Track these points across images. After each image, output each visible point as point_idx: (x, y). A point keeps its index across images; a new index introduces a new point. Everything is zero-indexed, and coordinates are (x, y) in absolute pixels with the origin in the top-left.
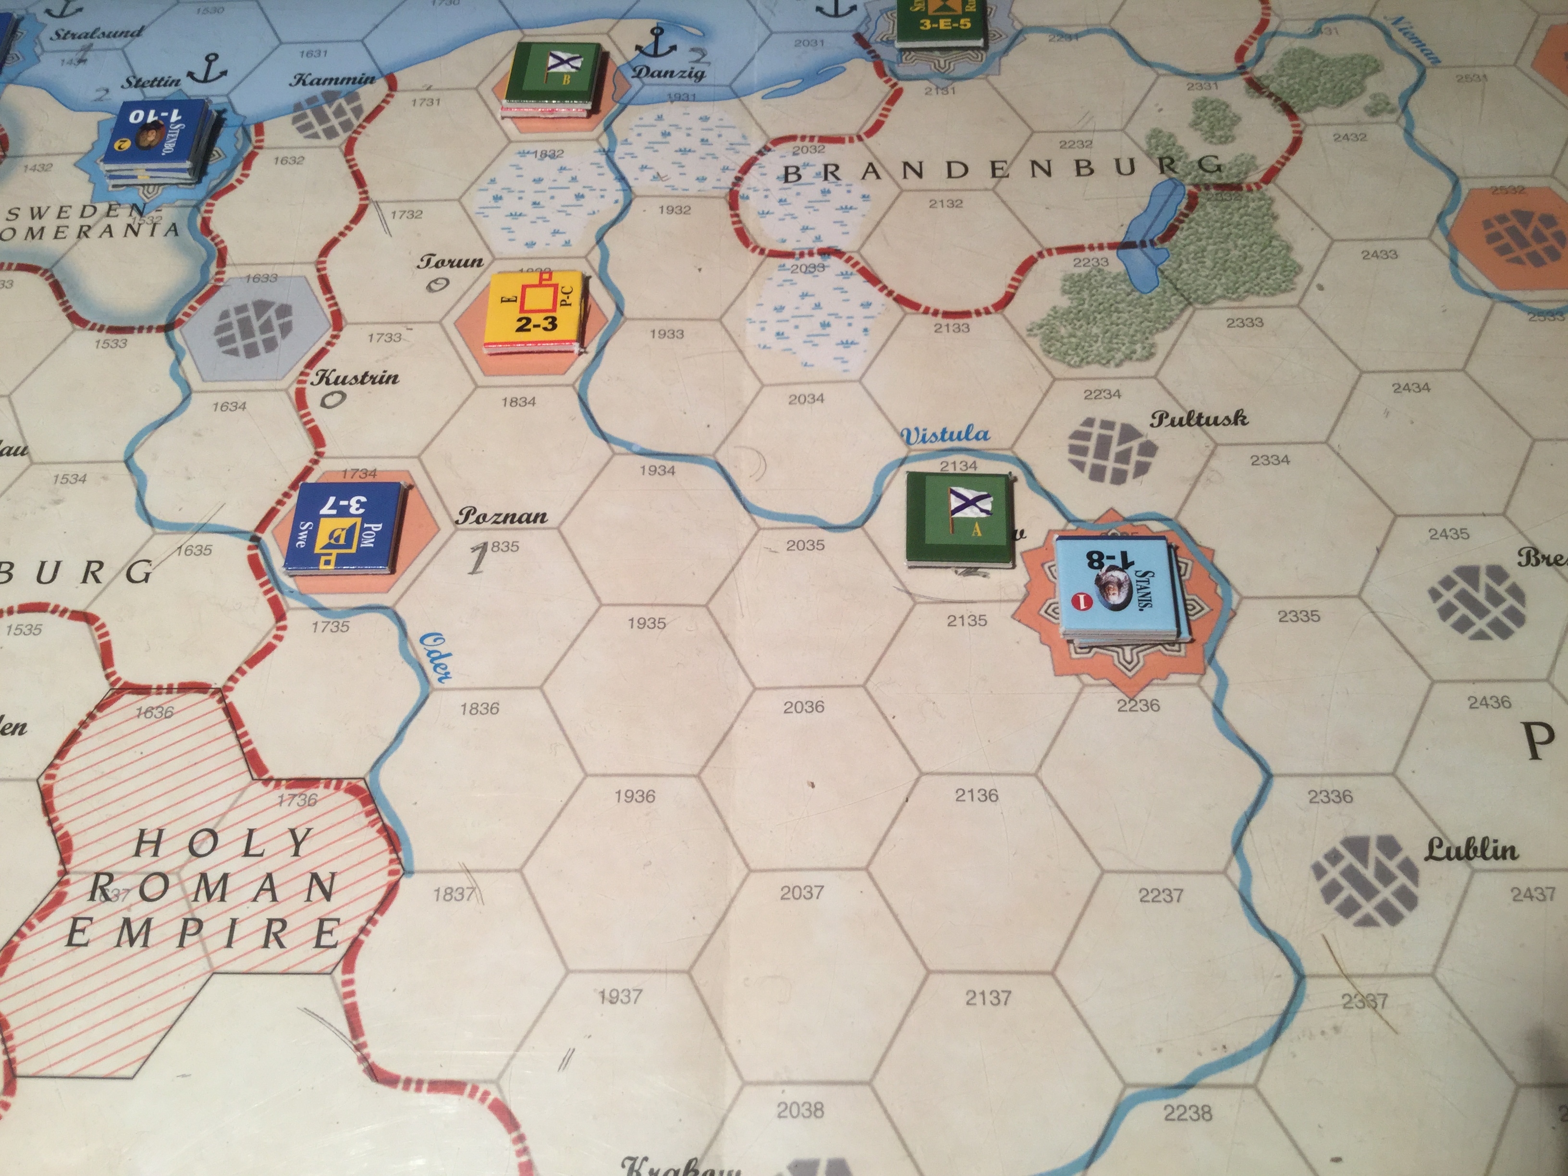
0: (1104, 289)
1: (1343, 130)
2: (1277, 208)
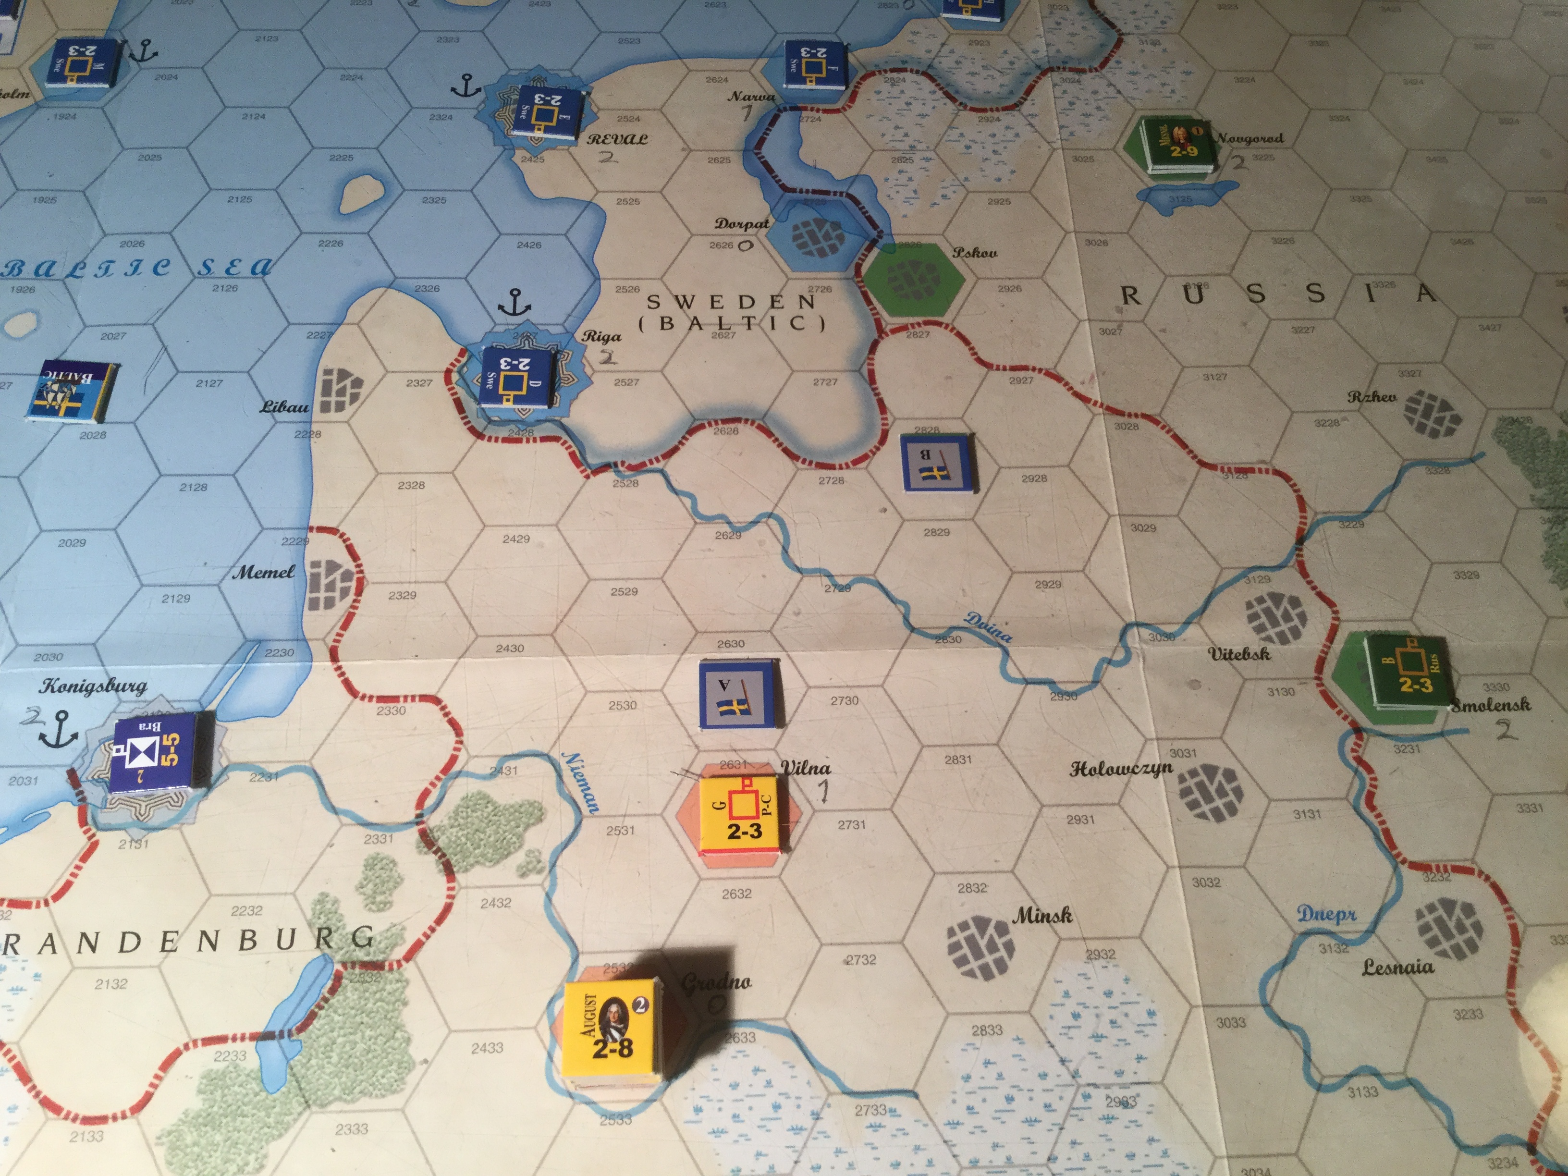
0: (236, 1088)
1: (491, 894)
2: (409, 993)
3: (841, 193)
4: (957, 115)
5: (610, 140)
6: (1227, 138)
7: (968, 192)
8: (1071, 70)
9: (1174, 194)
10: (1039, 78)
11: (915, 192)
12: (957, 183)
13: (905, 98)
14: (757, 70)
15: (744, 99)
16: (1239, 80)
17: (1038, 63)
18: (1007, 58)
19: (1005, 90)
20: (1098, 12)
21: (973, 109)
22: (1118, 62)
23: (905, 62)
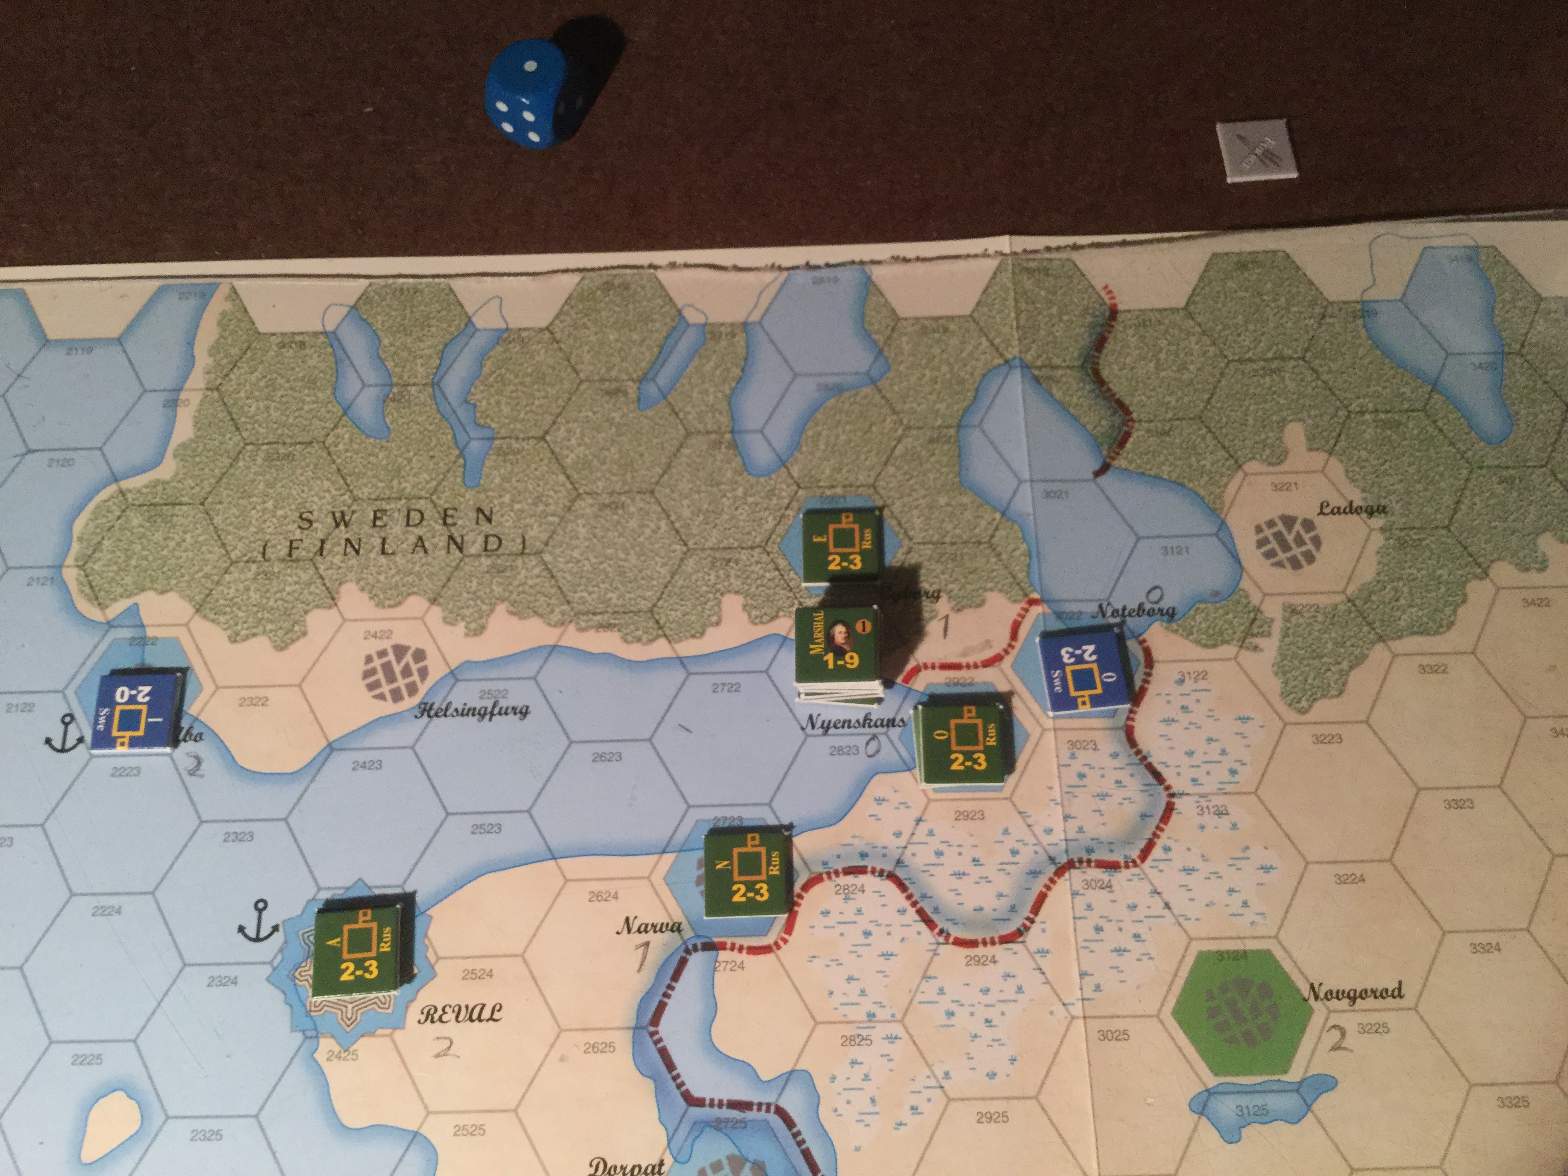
3: (768, 1105)
4: (936, 954)
5: (450, 1016)
6: (1322, 995)
7: (949, 1100)
8: (1101, 864)
9: (1246, 1101)
10: (1052, 881)
11: (873, 1101)
12: (932, 1082)
13: (863, 923)
14: (658, 878)
15: (639, 931)
16: (1342, 880)
17: (1052, 851)
18: (1010, 842)
19: (1005, 903)
20: (1139, 752)
21: (959, 942)
22: (1167, 849)
23: (863, 855)
